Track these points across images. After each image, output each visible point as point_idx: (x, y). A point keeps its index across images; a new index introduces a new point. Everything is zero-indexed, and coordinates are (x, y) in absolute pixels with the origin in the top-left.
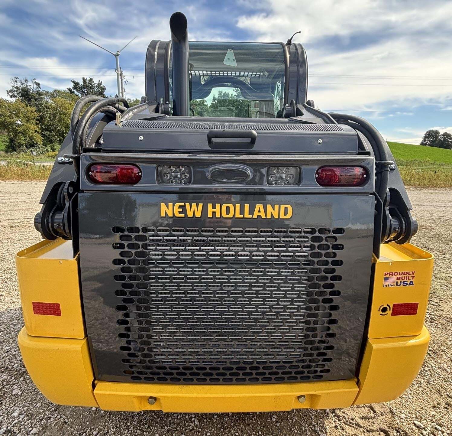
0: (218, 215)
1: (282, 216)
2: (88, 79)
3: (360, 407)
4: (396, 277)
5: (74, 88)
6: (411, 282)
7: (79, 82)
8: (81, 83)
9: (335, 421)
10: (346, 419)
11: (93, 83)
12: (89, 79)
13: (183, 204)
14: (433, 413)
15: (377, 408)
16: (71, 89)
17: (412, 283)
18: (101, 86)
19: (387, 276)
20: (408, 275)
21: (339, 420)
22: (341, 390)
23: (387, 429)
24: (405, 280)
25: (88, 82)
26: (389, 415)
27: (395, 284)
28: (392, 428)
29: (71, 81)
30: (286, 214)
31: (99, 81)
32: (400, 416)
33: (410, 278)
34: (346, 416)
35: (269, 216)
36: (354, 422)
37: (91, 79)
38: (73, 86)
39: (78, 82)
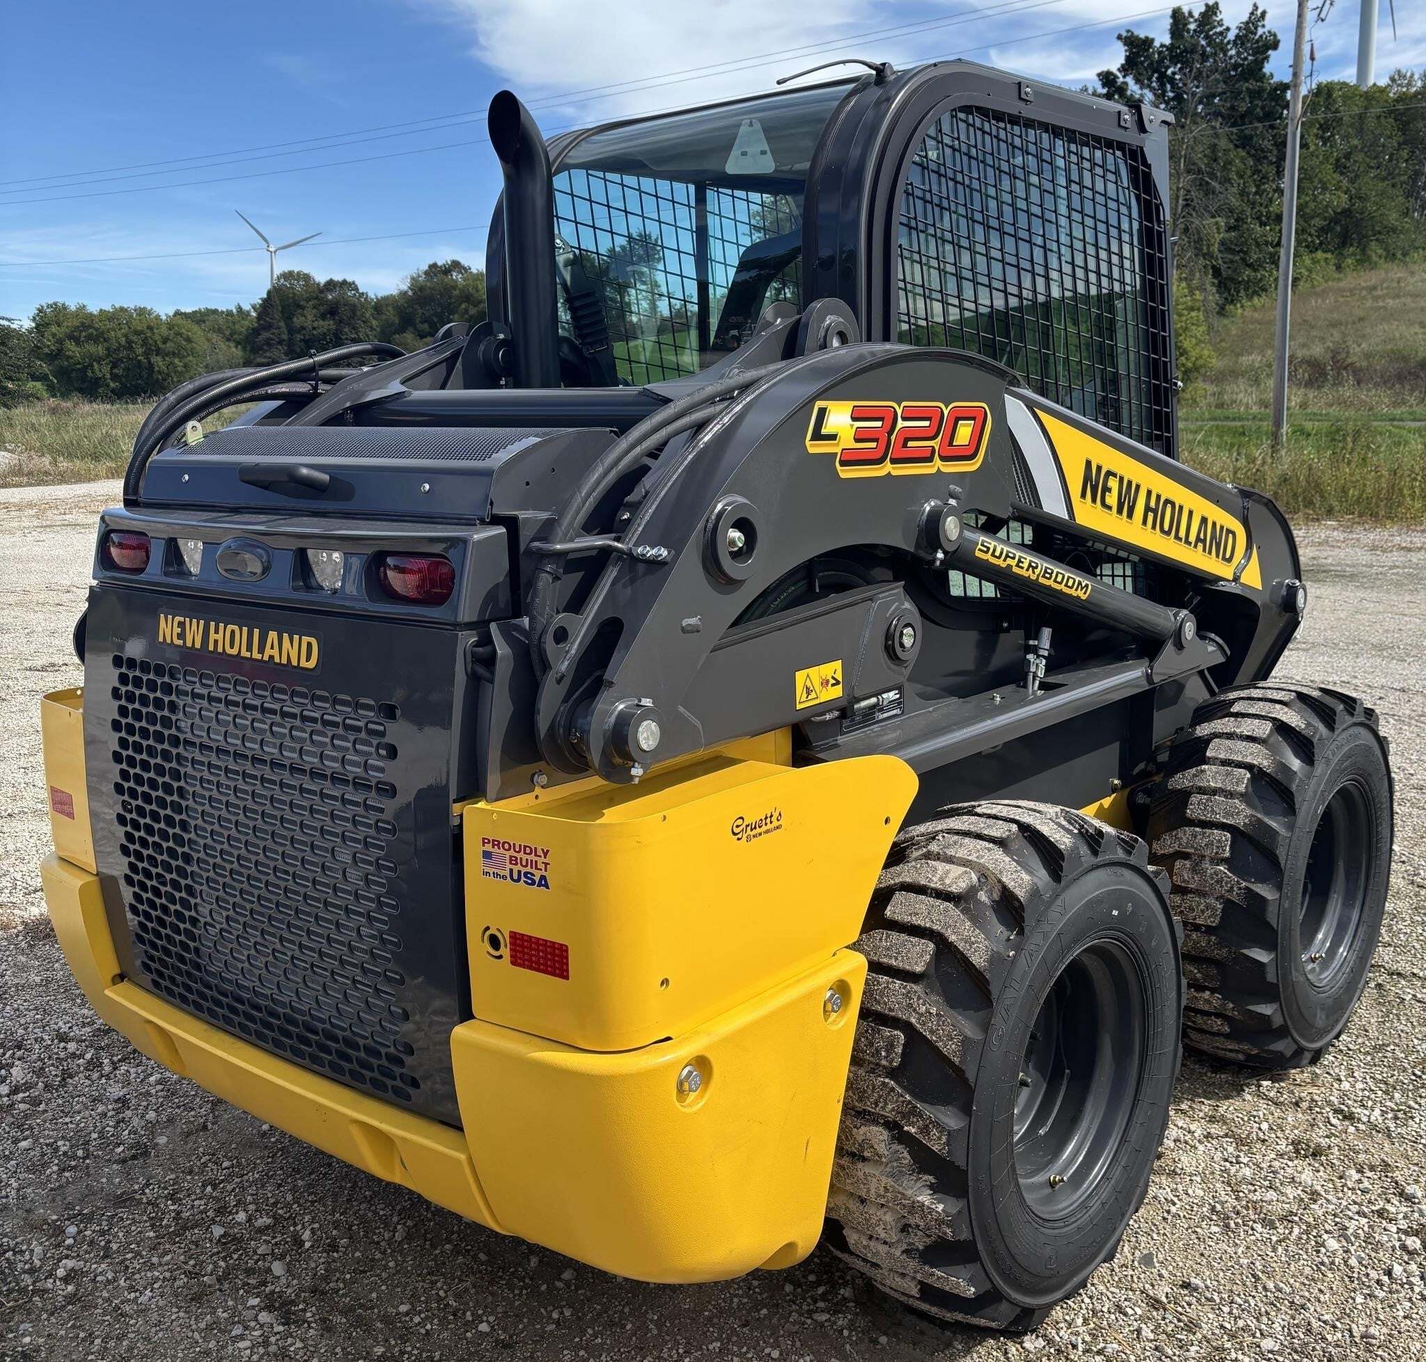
0: (220, 650)
1: (304, 664)
2: (1198, 10)
4: (508, 854)
5: (1130, 65)
6: (543, 877)
7: (1151, 36)
8: (1162, 37)
11: (1219, 29)
12: (1203, 9)
16: (1116, 77)
17: (543, 882)
18: (1260, 31)
19: (488, 847)
20: (532, 857)
22: (440, 1148)
24: (528, 869)
25: (1192, 27)
27: (507, 873)
29: (1119, 37)
30: (308, 659)
31: (1256, 7)
33: (541, 866)
35: (284, 661)
37: (1211, 10)
38: (1121, 60)
39: (1147, 38)
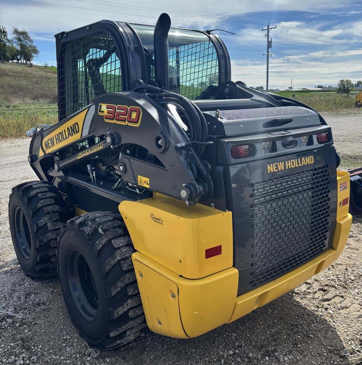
3: (301, 285)
9: (298, 296)
10: (302, 293)
13: (276, 164)
14: (331, 272)
15: (309, 281)
20: (345, 184)
21: (300, 295)
23: (321, 288)
26: (316, 282)
28: (323, 286)
30: (312, 161)
32: (321, 280)
34: (301, 291)
36: (307, 292)
